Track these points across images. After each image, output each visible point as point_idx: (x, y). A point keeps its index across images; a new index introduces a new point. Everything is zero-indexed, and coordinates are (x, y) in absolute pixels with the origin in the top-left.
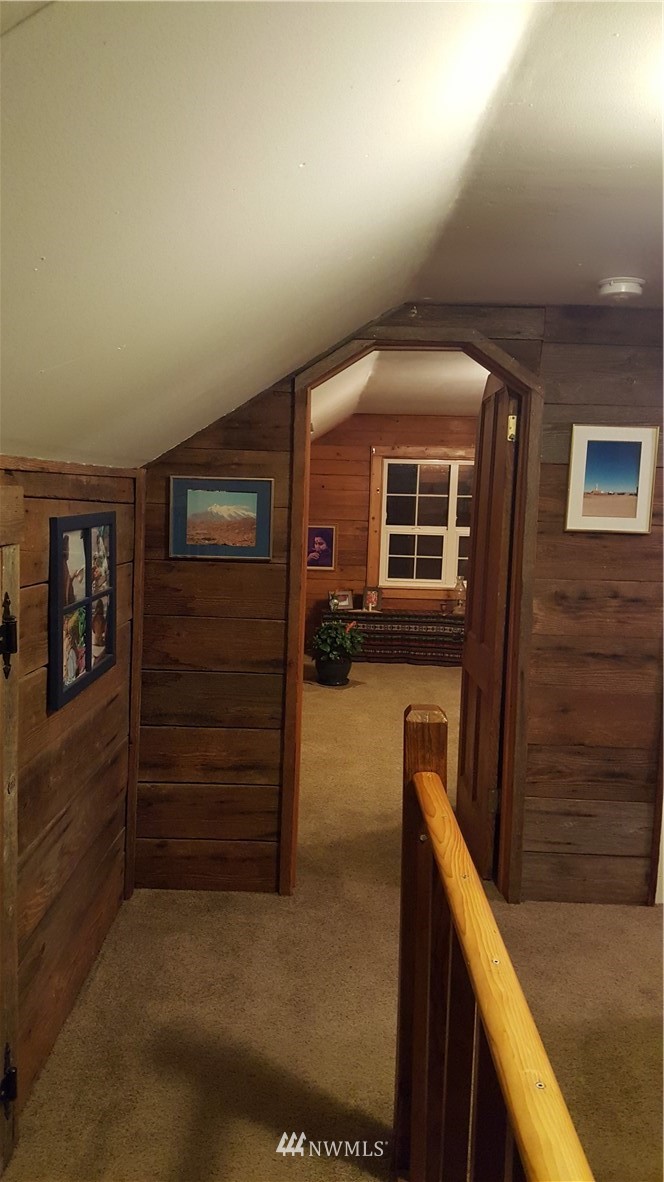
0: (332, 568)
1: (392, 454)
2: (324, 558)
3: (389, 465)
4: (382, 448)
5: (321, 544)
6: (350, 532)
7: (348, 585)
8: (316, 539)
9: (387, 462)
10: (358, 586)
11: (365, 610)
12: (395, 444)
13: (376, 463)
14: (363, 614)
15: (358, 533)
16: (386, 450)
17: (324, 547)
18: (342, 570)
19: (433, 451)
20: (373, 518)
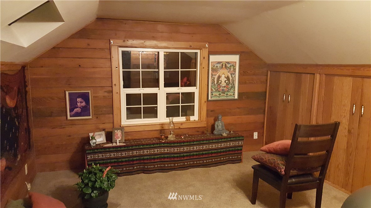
0: (91, 117)
1: (124, 44)
2: (85, 111)
3: (122, 51)
4: (117, 41)
5: (81, 102)
6: (101, 93)
7: (102, 126)
8: (78, 100)
9: (121, 49)
10: (108, 127)
11: (114, 144)
12: (125, 38)
13: (114, 50)
14: (113, 147)
15: (106, 94)
16: (120, 42)
17: (84, 104)
18: (97, 118)
19: (148, 43)
20: (115, 85)
